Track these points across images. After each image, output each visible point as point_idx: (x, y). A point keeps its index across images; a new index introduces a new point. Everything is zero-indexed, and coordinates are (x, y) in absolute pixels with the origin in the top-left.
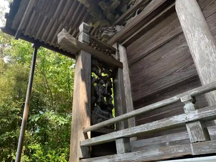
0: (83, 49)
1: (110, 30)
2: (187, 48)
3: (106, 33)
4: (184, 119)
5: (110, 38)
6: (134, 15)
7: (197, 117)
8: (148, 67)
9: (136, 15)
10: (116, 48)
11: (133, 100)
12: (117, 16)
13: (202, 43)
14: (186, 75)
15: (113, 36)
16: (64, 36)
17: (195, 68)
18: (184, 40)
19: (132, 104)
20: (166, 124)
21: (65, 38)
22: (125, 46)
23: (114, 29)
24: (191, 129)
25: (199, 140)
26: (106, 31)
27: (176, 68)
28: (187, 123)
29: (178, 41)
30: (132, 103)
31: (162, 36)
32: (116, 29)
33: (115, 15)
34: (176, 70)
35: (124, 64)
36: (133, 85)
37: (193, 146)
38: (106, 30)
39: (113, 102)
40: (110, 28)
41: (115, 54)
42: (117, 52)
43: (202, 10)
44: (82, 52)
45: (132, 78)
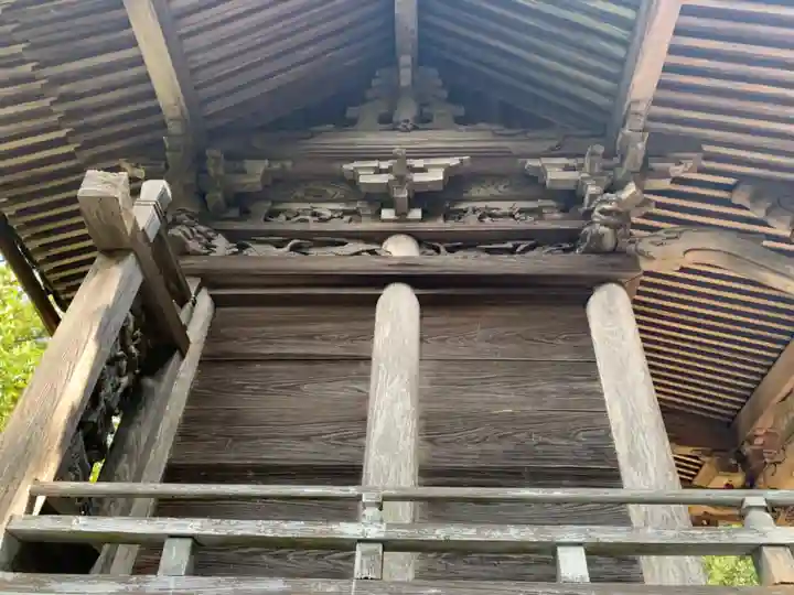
0: (136, 255)
1: (199, 236)
2: (364, 399)
3: (185, 234)
4: (358, 532)
5: (186, 253)
6: (279, 245)
7: (381, 536)
8: (255, 392)
9: (286, 249)
10: (193, 292)
11: (169, 460)
12: (234, 212)
13: (399, 405)
14: (338, 456)
15: (198, 254)
16: (118, 195)
17: (362, 448)
18: (365, 378)
19: (162, 471)
20: (321, 532)
21: (117, 199)
22: (217, 302)
23: (210, 239)
24: (363, 554)
25: (370, 576)
26: (188, 232)
27: (323, 429)
28: (360, 541)
29: (353, 370)
30: (163, 466)
31: (324, 340)
32: (214, 243)
33: (229, 204)
34: (321, 435)
35: (191, 347)
36: (188, 419)
37: (357, 584)
38: (187, 226)
39: (110, 439)
40: (202, 229)
41: (182, 306)
42: (190, 303)
43: (422, 340)
44: (131, 260)
45: (194, 396)
